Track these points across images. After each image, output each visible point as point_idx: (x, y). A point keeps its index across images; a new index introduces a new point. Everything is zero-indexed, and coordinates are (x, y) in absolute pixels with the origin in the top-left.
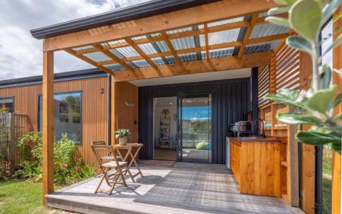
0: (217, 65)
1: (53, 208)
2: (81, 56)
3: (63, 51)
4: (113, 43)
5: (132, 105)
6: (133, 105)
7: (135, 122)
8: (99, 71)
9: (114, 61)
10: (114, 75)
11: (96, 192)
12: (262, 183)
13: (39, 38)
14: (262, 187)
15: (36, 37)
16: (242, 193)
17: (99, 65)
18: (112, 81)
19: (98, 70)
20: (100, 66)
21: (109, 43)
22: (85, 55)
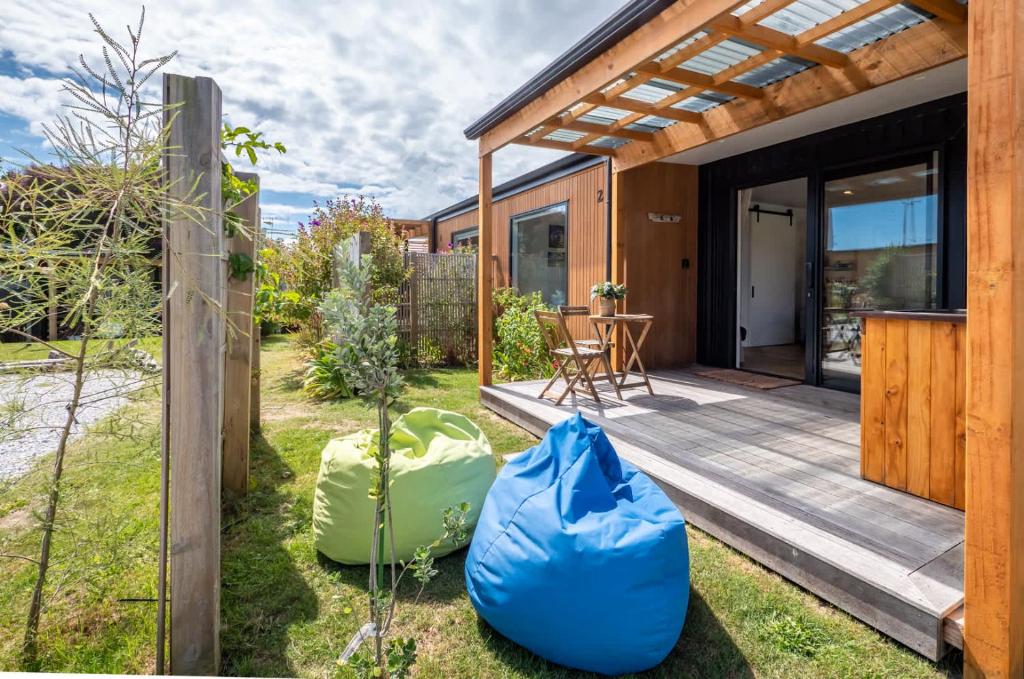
0: (874, 66)
1: (487, 408)
2: (541, 142)
3: (511, 145)
4: (576, 107)
5: (673, 221)
6: (677, 219)
7: (686, 263)
8: (583, 158)
9: (593, 135)
10: (615, 156)
11: (541, 397)
12: (936, 462)
13: (474, 138)
14: (936, 474)
15: (471, 139)
16: (864, 478)
17: (576, 146)
18: (614, 171)
19: (579, 157)
20: (584, 147)
21: (572, 110)
22: (548, 137)
